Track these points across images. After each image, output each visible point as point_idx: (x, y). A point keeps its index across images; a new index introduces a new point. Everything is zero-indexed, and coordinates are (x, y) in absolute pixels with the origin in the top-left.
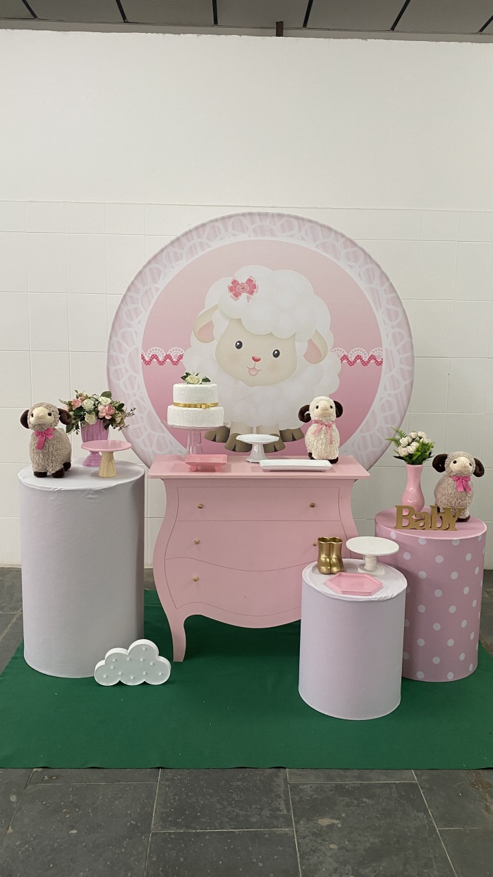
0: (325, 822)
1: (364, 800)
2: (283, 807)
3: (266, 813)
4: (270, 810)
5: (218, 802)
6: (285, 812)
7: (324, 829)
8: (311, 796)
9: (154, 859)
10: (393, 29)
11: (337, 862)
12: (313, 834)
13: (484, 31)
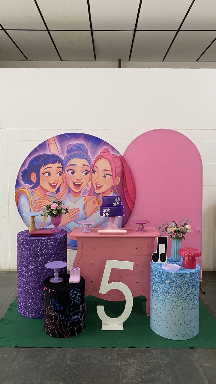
0: (131, 361)
1: (147, 354)
2: (116, 356)
3: (110, 358)
4: (111, 357)
5: (91, 354)
6: (116, 358)
7: (131, 363)
8: (126, 353)
9: (67, 373)
10: (163, 60)
11: (134, 374)
12: (127, 365)
13: (198, 60)
